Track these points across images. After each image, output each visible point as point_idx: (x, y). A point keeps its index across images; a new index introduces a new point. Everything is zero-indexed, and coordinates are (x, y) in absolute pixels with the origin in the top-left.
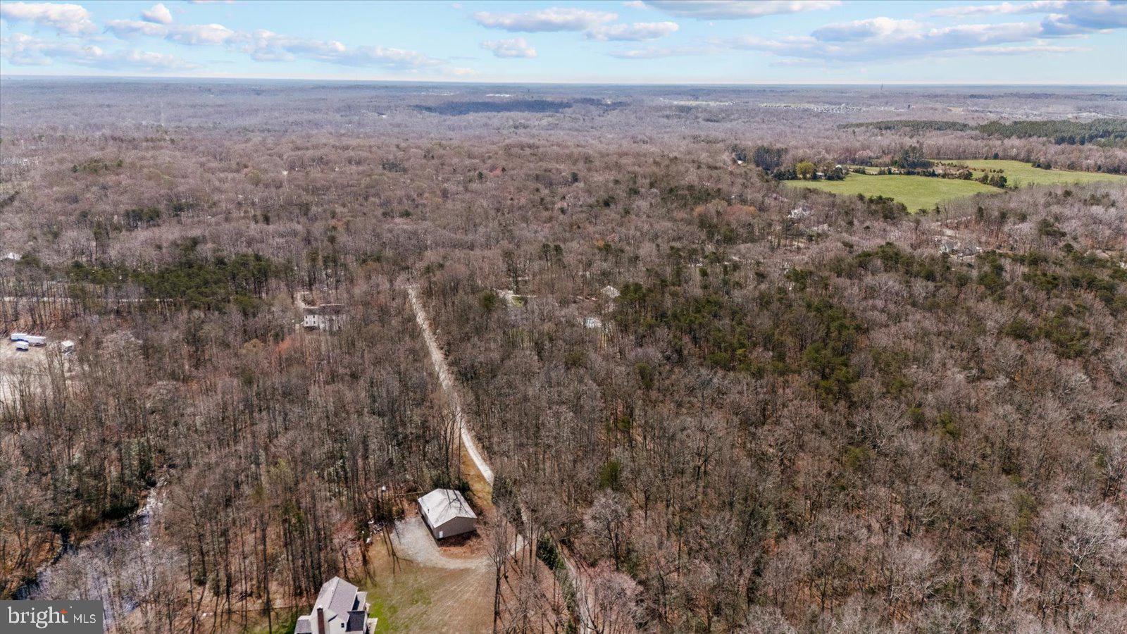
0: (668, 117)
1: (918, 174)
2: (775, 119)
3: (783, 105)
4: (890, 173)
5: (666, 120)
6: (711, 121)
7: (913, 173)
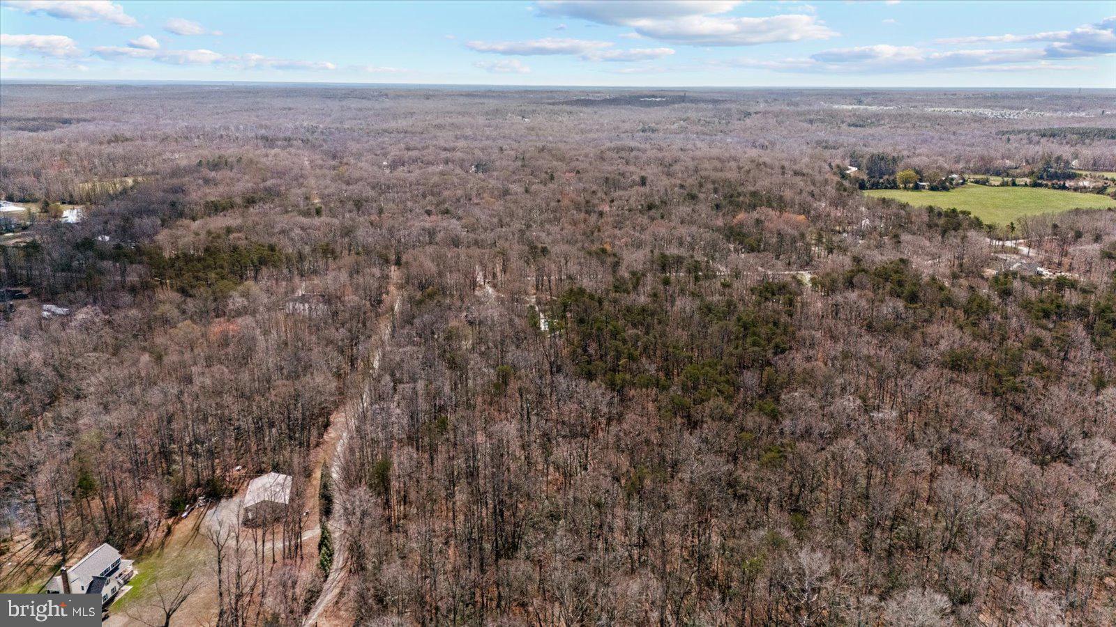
0: (811, 122)
1: (1046, 186)
2: (929, 125)
3: (953, 110)
4: (1014, 184)
5: (806, 125)
6: (857, 126)
7: (1040, 185)
